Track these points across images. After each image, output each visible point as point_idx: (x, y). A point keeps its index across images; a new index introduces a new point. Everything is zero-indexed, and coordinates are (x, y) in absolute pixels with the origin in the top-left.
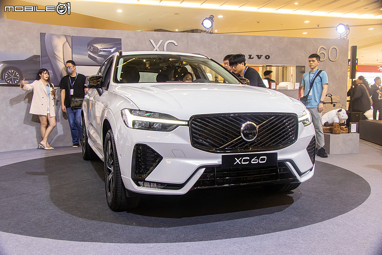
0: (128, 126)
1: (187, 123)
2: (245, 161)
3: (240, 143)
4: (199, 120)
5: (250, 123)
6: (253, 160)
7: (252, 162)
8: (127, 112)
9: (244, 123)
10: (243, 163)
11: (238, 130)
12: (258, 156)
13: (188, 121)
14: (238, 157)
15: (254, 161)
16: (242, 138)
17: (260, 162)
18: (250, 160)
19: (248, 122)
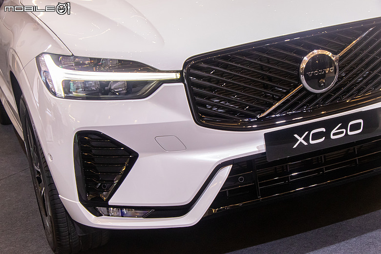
0: (55, 94)
1: (178, 76)
2: (316, 136)
3: (301, 99)
4: (205, 66)
5: (320, 52)
6: (334, 131)
7: (332, 137)
8: (48, 60)
9: (306, 54)
10: (312, 142)
11: (295, 73)
12: (344, 121)
13: (181, 72)
14: (300, 130)
15: (337, 134)
16: (304, 88)
17: (350, 133)
18: (327, 134)
19: (316, 52)
